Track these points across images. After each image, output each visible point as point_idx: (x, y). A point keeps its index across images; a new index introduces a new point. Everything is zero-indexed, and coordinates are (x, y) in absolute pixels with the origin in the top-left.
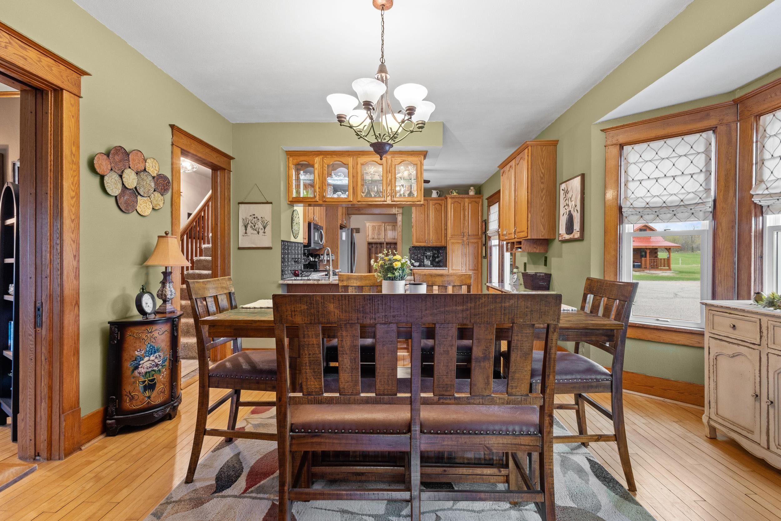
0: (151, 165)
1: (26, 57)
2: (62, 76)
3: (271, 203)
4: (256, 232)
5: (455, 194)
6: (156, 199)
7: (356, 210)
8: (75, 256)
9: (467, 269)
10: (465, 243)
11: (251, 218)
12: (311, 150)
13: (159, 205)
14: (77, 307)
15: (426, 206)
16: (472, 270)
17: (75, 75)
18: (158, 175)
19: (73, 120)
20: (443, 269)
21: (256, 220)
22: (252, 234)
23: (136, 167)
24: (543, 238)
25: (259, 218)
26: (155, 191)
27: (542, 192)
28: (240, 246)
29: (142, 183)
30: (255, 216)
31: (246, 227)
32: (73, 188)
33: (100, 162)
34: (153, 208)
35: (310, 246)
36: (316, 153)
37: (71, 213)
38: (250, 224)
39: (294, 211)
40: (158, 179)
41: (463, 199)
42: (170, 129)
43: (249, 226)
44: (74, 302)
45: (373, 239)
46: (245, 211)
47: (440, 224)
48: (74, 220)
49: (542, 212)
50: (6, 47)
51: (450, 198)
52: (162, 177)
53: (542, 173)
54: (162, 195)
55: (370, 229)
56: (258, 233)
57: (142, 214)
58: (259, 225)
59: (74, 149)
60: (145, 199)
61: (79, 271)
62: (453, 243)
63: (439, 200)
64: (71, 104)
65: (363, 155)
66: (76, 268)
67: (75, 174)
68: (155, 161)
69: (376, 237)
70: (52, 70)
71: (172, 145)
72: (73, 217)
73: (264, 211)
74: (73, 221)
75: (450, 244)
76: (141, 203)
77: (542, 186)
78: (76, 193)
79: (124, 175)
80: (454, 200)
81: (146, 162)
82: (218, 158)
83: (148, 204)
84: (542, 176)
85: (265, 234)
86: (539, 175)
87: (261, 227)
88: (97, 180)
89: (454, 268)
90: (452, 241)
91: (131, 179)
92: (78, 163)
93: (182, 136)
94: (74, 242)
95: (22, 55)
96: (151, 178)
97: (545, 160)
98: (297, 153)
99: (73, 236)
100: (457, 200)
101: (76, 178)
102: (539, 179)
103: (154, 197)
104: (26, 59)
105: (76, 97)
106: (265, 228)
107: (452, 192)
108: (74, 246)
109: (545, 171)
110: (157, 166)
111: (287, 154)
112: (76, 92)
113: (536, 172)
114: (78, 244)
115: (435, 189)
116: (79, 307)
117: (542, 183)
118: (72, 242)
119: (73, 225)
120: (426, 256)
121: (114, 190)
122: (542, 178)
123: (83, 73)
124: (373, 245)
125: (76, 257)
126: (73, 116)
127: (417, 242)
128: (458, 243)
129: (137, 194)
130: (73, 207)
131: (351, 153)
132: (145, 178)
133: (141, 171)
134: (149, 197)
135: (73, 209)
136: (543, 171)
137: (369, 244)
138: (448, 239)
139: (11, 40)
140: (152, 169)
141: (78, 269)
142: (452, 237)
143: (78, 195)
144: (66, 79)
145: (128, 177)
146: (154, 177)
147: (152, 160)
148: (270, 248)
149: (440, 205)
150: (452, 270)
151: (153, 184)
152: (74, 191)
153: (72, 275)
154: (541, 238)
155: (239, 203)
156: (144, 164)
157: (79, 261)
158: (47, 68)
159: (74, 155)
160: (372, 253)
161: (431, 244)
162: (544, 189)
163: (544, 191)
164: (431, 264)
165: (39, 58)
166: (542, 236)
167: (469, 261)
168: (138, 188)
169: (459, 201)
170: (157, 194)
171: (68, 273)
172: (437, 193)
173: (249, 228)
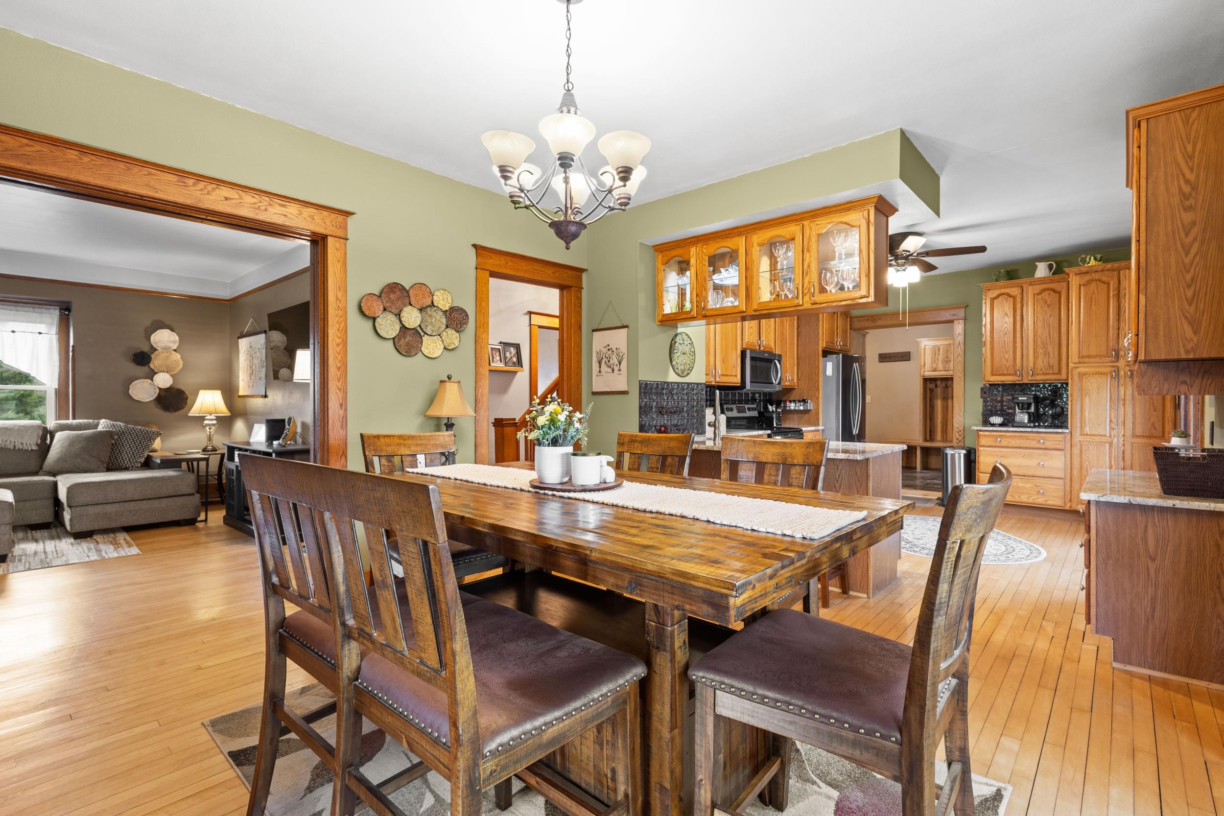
0: (441, 298)
1: (285, 214)
2: (325, 223)
3: (626, 327)
4: (610, 370)
5: (1093, 262)
6: (450, 336)
7: (868, 320)
8: (341, 405)
9: (1129, 433)
10: (1122, 373)
11: (605, 350)
12: (684, 237)
13: (454, 344)
14: (343, 458)
15: (1019, 300)
16: (1143, 437)
17: (341, 218)
18: (450, 309)
19: (339, 265)
20: (1057, 433)
21: (610, 352)
22: (606, 372)
23: (420, 303)
24: (1191, 356)
25: (614, 349)
26: (447, 327)
27: (1187, 234)
28: (594, 390)
29: (430, 320)
30: (610, 347)
31: (600, 363)
32: (339, 335)
33: (369, 304)
34: (445, 348)
35: (745, 387)
36: (692, 240)
37: (337, 362)
38: (605, 359)
39: (676, 335)
40: (451, 314)
41: (1115, 273)
42: (474, 250)
43: (603, 361)
44: (341, 452)
45: (935, 370)
46: (600, 341)
47: (1056, 335)
48: (340, 367)
49: (1189, 286)
50: (266, 210)
51: (1076, 274)
52: (457, 310)
53: (1187, 182)
54: (458, 332)
55: (928, 353)
56: (613, 371)
57: (430, 356)
58: (614, 360)
59: (340, 295)
60: (435, 338)
61: (346, 420)
62: (1085, 374)
63: (1052, 281)
64: (336, 249)
65: (761, 229)
66: (343, 417)
67: (341, 319)
68: (447, 292)
69: (940, 367)
70: (314, 219)
71: (476, 268)
72: (339, 365)
73: (618, 339)
74: (338, 369)
75: (1076, 377)
76: (429, 343)
77: (1187, 217)
78: (342, 340)
79: (403, 314)
80: (1087, 278)
81: (433, 296)
82: (557, 274)
83: (438, 344)
84: (1186, 189)
85: (621, 373)
86: (1175, 190)
87: (617, 362)
88: (370, 323)
89: (1087, 430)
90: (1082, 370)
91: (412, 317)
92: (346, 308)
93: (491, 255)
94: (340, 390)
95: (282, 213)
96: (441, 313)
97: (1199, 146)
98: (666, 245)
99: (339, 384)
100: (1096, 276)
101: (342, 325)
102: (1176, 200)
103: (447, 335)
104: (286, 216)
105: (342, 240)
106: (620, 364)
107: (1084, 261)
108: (340, 394)
109: (1198, 177)
110: (450, 297)
111: (655, 250)
112: (342, 235)
113: (1166, 183)
114: (345, 393)
115: (1041, 258)
116: (346, 457)
117: (1187, 209)
118: (338, 391)
119: (338, 373)
120: (1018, 404)
121: (390, 332)
122: (1185, 196)
123: (348, 214)
124: (939, 383)
125: (343, 405)
126: (338, 261)
127: (993, 375)
128: (1101, 374)
129: (422, 334)
130: (339, 354)
131: (742, 229)
132: (434, 314)
133: (428, 307)
134: (439, 335)
135: (339, 357)
136: (1191, 177)
137: (927, 381)
138: (1071, 365)
139: (271, 202)
140: (443, 302)
141: (345, 418)
142: (1083, 358)
143: (345, 343)
144: (330, 224)
145: (409, 315)
146: (445, 312)
147: (442, 292)
148: (625, 393)
149: (1054, 291)
150: (1082, 434)
151: (444, 320)
152: (339, 338)
153: (338, 425)
154: (1184, 356)
155: (594, 331)
156: (431, 298)
157: (346, 410)
158: (308, 219)
159: (340, 301)
160: (937, 398)
161: (1030, 378)
162: (1194, 223)
163: (1195, 231)
164: (1030, 421)
165: (300, 211)
166: (1187, 352)
167: (1134, 415)
168: (423, 327)
169: (1104, 279)
170: (450, 331)
171: (333, 422)
172: (1050, 267)
173: (603, 363)
